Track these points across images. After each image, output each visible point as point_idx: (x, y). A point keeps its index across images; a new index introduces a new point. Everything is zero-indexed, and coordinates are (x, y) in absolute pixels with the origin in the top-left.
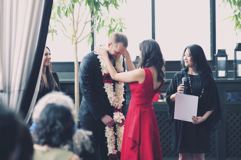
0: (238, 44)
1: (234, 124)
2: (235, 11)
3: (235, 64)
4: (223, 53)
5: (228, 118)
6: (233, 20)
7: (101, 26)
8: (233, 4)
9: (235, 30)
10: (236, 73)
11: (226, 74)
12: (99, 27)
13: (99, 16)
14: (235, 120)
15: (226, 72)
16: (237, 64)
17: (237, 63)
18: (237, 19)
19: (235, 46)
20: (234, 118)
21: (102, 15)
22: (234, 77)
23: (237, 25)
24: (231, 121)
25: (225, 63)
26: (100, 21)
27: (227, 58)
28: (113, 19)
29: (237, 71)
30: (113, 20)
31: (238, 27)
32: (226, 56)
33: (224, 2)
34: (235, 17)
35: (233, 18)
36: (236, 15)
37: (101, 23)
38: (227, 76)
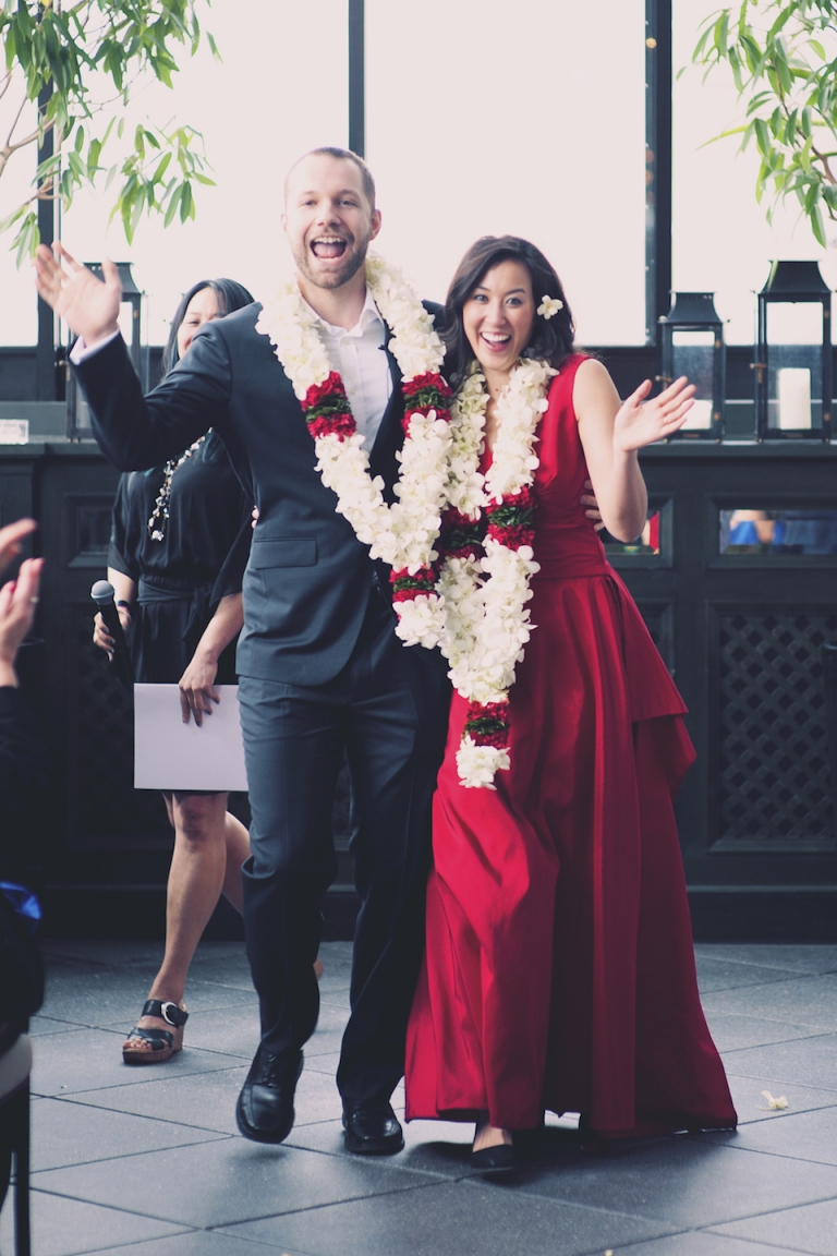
0: (775, 264)
1: (754, 670)
2: (755, 104)
3: (764, 366)
4: (700, 310)
5: (724, 638)
6: (743, 148)
7: (85, 170)
8: (746, 71)
9: (759, 195)
10: (763, 413)
11: (717, 417)
12: (71, 176)
13: (72, 119)
14: (759, 650)
15: (717, 408)
16: (771, 368)
17: (771, 361)
18: (763, 143)
19: (763, 276)
20: (755, 639)
21: (89, 114)
22: (756, 432)
23: (767, 173)
24: (739, 654)
25: (709, 361)
26: (78, 146)
27: (719, 336)
28: (150, 136)
29: (770, 402)
30: (144, 137)
31: (771, 180)
32: (715, 326)
33: (701, 57)
34: (754, 137)
35: (743, 134)
36: (757, 123)
37: (84, 155)
38: (719, 428)
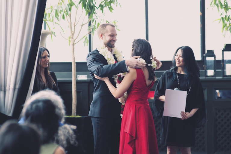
0: (225, 45)
1: (222, 120)
2: (221, 14)
3: (223, 63)
4: (211, 53)
5: (217, 114)
6: (220, 22)
7: (96, 28)
8: (220, 8)
9: (222, 31)
10: (224, 72)
11: (215, 73)
12: (94, 29)
13: (94, 19)
14: (223, 116)
15: (215, 71)
16: (225, 64)
17: (225, 62)
19: (223, 47)
20: (222, 114)
21: (97, 18)
22: (222, 76)
23: (224, 27)
24: (219, 117)
25: (213, 63)
26: (95, 24)
27: (215, 58)
29: (225, 70)
31: (225, 29)
32: (214, 56)
33: (211, 5)
34: (222, 20)
35: (219, 20)
36: (222, 18)
38: (215, 75)
